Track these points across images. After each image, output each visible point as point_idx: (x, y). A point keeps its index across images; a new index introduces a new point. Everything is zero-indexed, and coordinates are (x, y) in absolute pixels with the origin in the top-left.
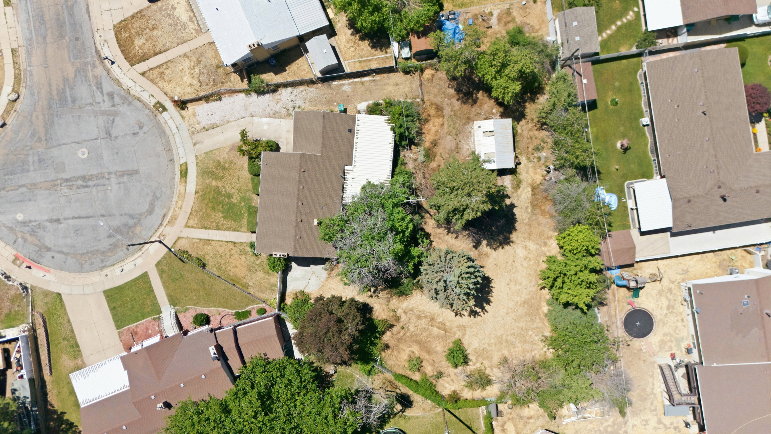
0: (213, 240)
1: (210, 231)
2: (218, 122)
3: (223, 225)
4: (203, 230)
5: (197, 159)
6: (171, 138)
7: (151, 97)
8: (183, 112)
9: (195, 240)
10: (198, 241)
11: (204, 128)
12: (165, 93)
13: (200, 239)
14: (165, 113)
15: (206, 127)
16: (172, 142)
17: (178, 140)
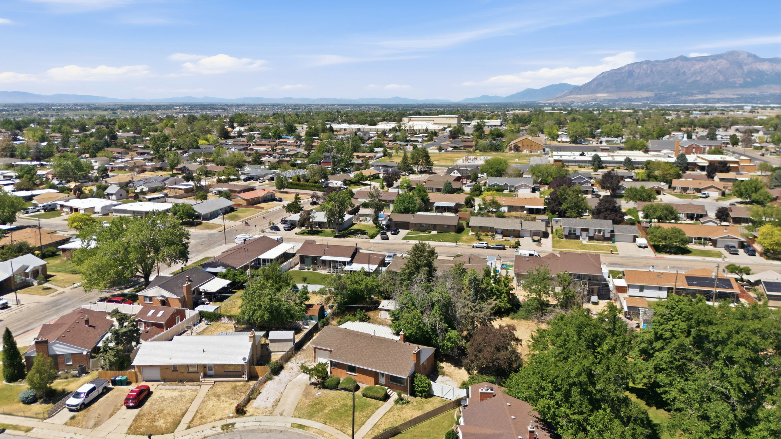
0: (377, 422)
1: (367, 422)
2: (277, 397)
3: (367, 414)
4: (363, 426)
5: (295, 416)
6: (261, 427)
7: (214, 429)
8: (248, 414)
9: (370, 433)
10: (371, 431)
11: (273, 406)
12: (220, 420)
13: (371, 429)
14: (236, 426)
15: (274, 404)
16: (265, 427)
17: (267, 424)
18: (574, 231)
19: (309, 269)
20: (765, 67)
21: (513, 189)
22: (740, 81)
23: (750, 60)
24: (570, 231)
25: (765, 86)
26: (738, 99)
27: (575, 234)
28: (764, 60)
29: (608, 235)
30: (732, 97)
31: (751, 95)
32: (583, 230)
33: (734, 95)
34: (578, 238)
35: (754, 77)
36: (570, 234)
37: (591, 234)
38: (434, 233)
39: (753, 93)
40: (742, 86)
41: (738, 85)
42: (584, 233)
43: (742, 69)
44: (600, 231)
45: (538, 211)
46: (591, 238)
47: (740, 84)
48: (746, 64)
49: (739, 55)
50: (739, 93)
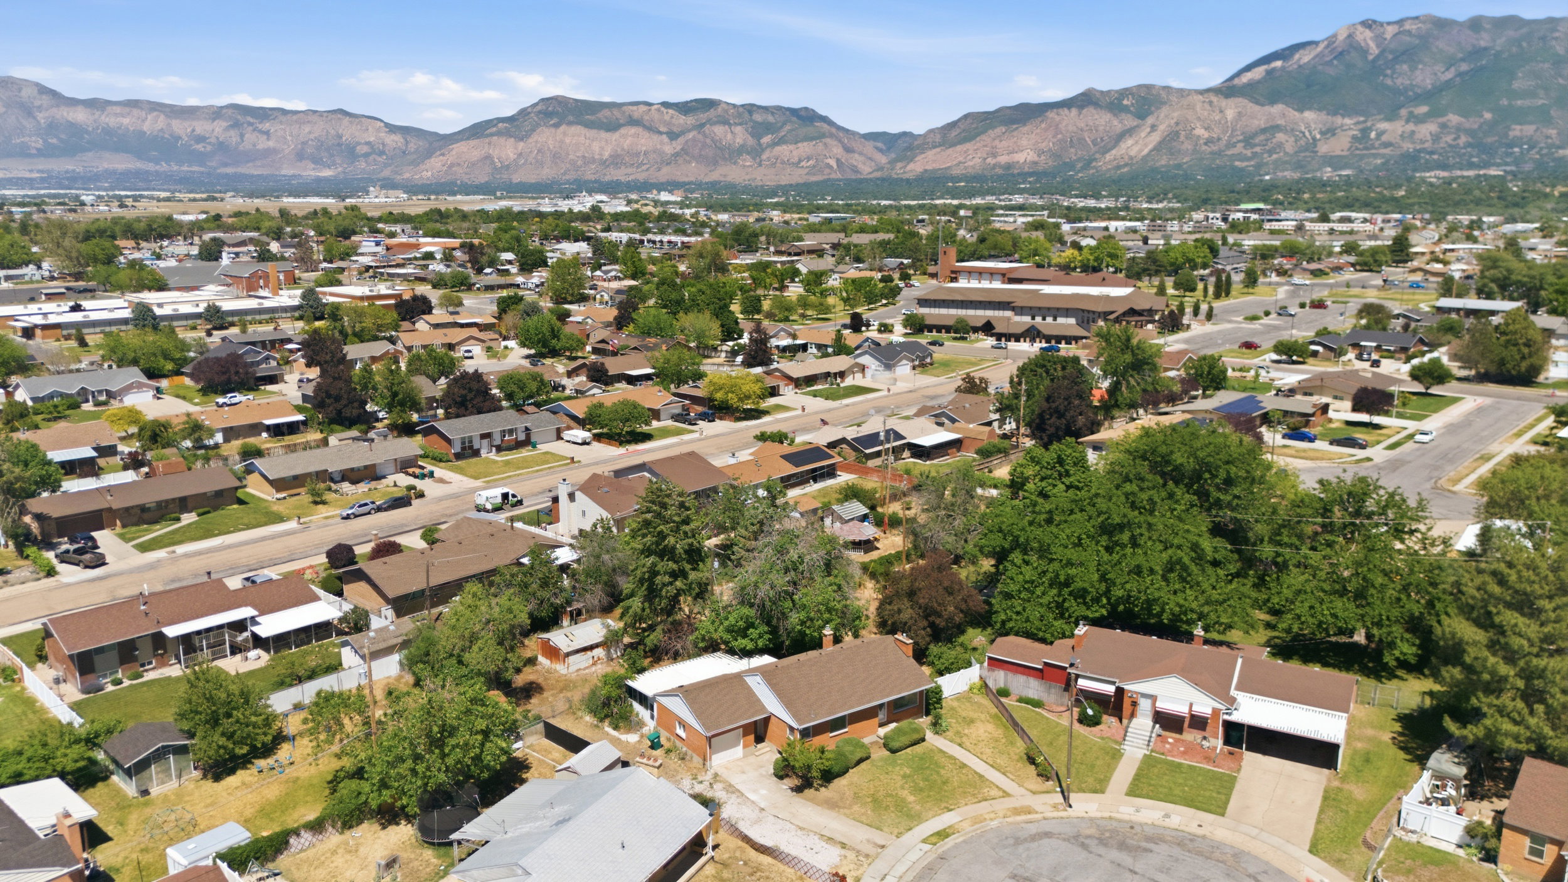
2: (816, 838)
5: (901, 834)
11: (844, 848)
15: (839, 846)
18: (471, 442)
19: (118, 682)
20: (80, 116)
21: (103, 398)
22: (37, 143)
23: (45, 100)
24: (463, 443)
25: (90, 154)
26: (43, 180)
27: (471, 447)
28: (73, 102)
29: (522, 437)
30: (28, 175)
31: (67, 172)
32: (484, 436)
33: (31, 171)
34: (476, 453)
35: (63, 136)
36: (463, 449)
37: (498, 442)
38: (188, 518)
39: (71, 168)
40: (41, 153)
41: (34, 151)
42: (485, 442)
43: (35, 118)
44: (511, 432)
45: (292, 428)
46: (499, 449)
47: (38, 150)
48: (40, 108)
49: (20, 90)
50: (41, 167)
